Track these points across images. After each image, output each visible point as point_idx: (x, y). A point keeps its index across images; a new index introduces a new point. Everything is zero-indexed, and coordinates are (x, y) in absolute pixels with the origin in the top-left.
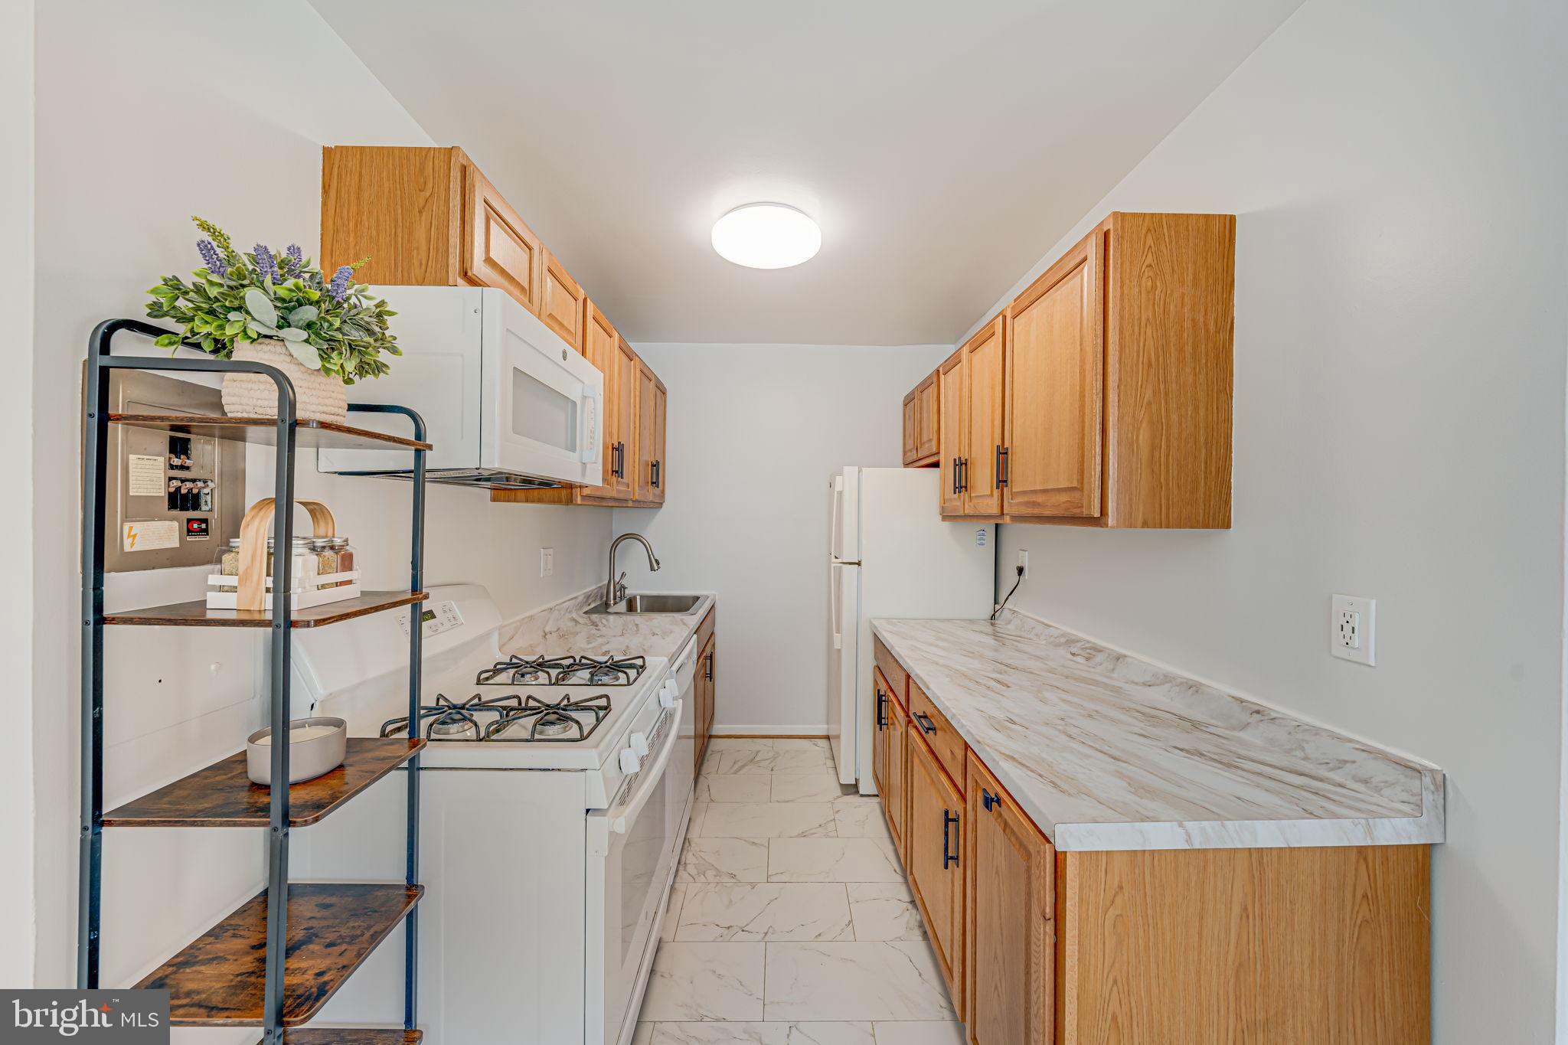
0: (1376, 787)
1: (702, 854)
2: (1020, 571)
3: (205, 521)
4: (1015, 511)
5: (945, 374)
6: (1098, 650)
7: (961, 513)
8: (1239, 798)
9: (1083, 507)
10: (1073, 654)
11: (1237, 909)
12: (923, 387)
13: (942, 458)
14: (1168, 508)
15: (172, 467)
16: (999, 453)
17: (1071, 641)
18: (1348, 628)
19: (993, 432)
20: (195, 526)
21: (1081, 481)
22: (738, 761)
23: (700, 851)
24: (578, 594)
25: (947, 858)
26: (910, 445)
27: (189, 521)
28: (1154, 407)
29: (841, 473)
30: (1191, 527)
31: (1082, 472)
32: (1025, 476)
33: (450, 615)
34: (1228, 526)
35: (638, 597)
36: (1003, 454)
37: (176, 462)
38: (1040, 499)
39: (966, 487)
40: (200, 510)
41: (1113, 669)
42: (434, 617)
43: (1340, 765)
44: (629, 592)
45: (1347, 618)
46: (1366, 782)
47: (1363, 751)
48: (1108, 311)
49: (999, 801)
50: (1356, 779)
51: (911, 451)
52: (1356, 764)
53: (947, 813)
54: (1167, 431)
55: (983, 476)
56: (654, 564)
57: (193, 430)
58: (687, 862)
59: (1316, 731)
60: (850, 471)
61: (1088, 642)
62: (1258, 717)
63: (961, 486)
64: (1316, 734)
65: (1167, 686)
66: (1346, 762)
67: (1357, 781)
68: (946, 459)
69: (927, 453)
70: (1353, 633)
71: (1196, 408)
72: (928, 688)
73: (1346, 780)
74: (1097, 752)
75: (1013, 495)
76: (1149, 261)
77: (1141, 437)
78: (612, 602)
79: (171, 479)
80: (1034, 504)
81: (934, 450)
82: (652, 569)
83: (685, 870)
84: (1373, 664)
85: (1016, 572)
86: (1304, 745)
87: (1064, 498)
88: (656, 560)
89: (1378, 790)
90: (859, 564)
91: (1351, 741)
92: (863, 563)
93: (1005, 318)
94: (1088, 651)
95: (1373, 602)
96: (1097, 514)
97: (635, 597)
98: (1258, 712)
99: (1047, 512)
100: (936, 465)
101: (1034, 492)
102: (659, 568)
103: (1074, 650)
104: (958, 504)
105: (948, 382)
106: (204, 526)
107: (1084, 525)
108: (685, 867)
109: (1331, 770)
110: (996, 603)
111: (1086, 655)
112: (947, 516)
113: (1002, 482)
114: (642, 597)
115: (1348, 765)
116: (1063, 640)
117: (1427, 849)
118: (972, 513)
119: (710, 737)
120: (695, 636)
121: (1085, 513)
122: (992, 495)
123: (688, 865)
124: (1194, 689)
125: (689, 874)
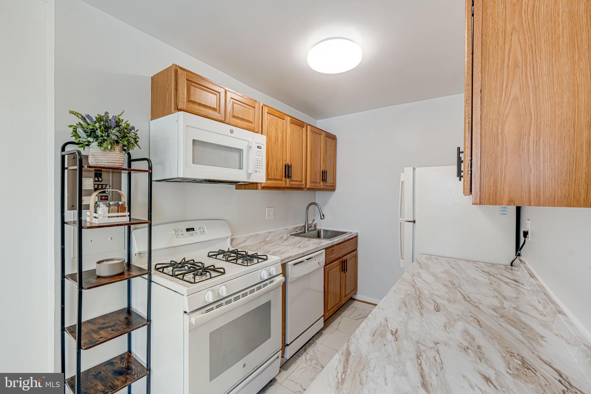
1: (316, 351)
3: (107, 196)
15: (95, 181)
20: (104, 198)
22: (361, 315)
23: (317, 350)
24: (291, 227)
27: (101, 196)
33: (202, 230)
37: (96, 179)
40: (106, 193)
42: (194, 230)
44: (318, 227)
57: (103, 171)
58: (309, 353)
79: (95, 184)
83: (305, 356)
88: (323, 214)
97: (320, 231)
106: (106, 198)
108: (306, 354)
114: (324, 230)
119: (355, 300)
120: (324, 250)
123: (308, 354)
125: (306, 358)
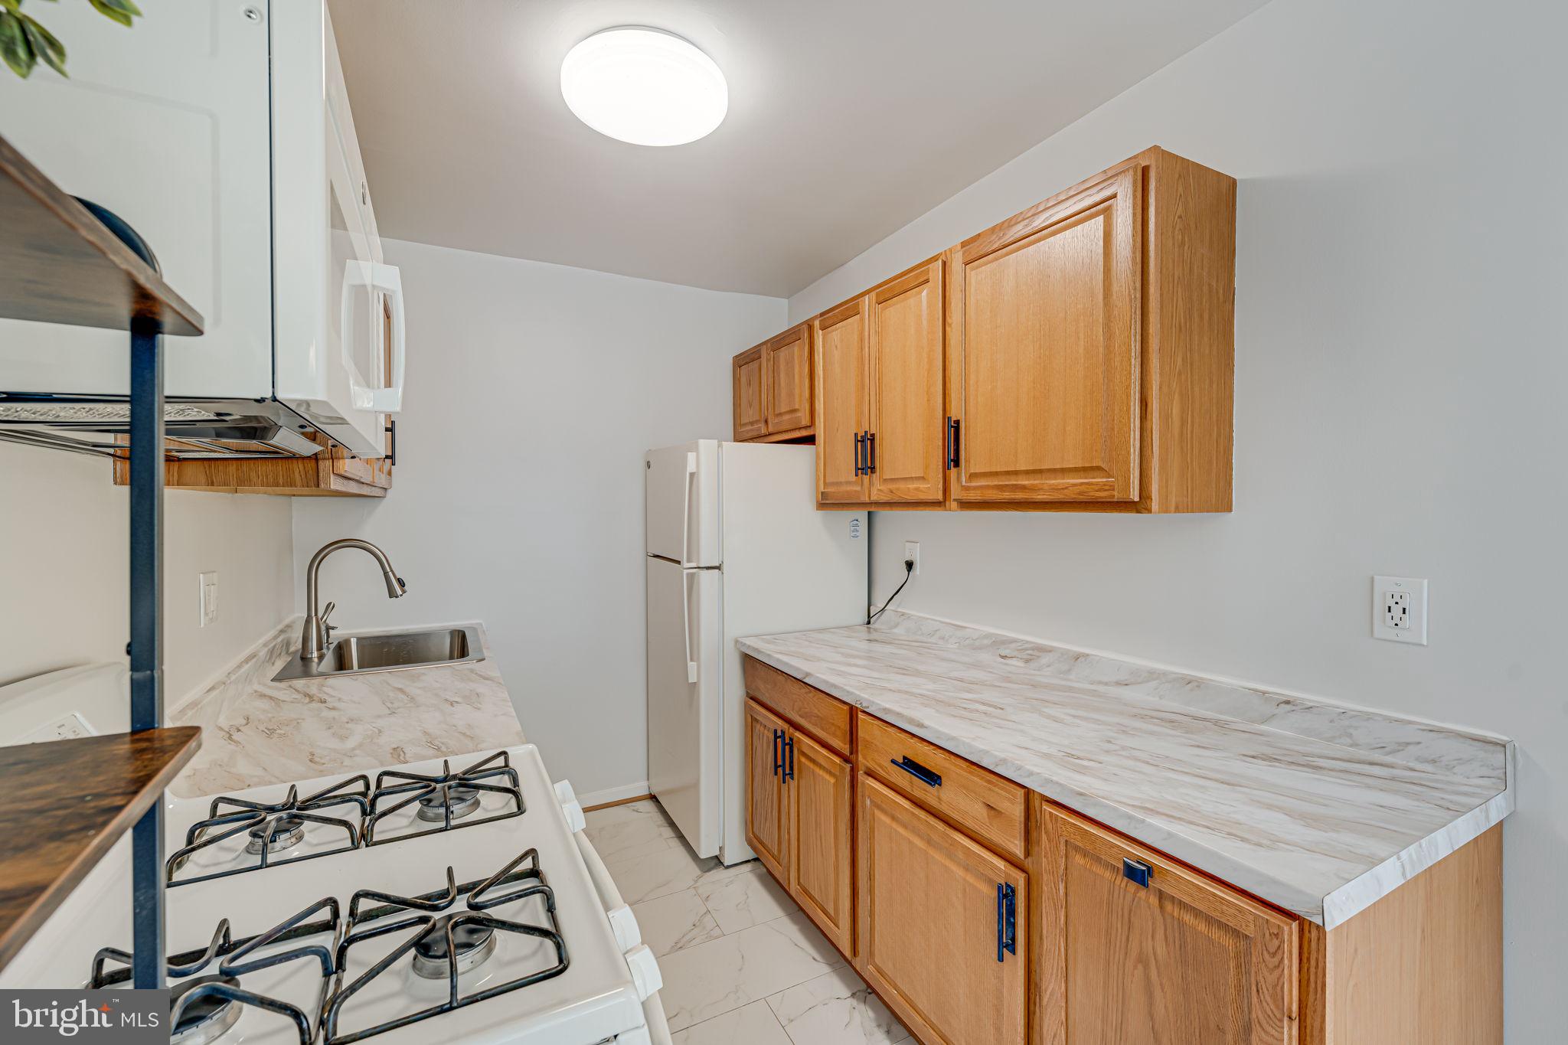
0: (1447, 765)
2: (911, 566)
5: (823, 328)
6: (1043, 650)
7: (865, 499)
8: (1381, 806)
9: (1114, 490)
10: (1003, 657)
12: (781, 343)
13: (820, 433)
14: (1192, 491)
16: (943, 428)
17: (999, 642)
18: (1397, 611)
19: (928, 403)
21: (1105, 459)
28: (1183, 377)
29: (695, 448)
30: (1208, 512)
31: (1105, 450)
35: (353, 641)
36: (951, 430)
38: (1025, 481)
39: (875, 469)
41: (1069, 670)
43: (1401, 748)
45: (1397, 598)
46: (1434, 761)
47: (1431, 731)
48: (1148, 263)
49: (1150, 870)
50: (1420, 759)
51: (753, 423)
52: (1421, 745)
54: (1192, 405)
55: (905, 455)
56: (395, 586)
59: (1369, 717)
60: (707, 446)
61: (1027, 642)
62: (1288, 707)
63: (865, 467)
64: (1368, 719)
65: (1154, 683)
66: (1408, 744)
67: (1422, 762)
68: (833, 431)
69: (788, 426)
70: (1404, 613)
71: (1211, 382)
73: (1408, 762)
74: (1197, 779)
75: (969, 478)
76: (1180, 210)
77: (1174, 411)
78: (315, 654)
80: (1013, 487)
81: (805, 421)
82: (392, 594)
84: (1425, 644)
85: (904, 566)
86: (1351, 731)
89: (1449, 768)
90: (718, 568)
91: (1410, 722)
92: (725, 568)
93: (948, 261)
94: (1030, 652)
95: (1426, 582)
96: (1135, 496)
98: (1287, 702)
99: (1037, 497)
100: (810, 440)
101: (1014, 473)
102: (404, 592)
103: (1004, 652)
104: (858, 488)
105: (832, 340)
107: (1104, 510)
109: (1390, 753)
110: (869, 607)
111: (1025, 657)
112: (832, 505)
113: (951, 461)
115: (1410, 747)
116: (985, 642)
118: (884, 499)
121: (1117, 496)
122: (928, 477)
124: (1194, 684)
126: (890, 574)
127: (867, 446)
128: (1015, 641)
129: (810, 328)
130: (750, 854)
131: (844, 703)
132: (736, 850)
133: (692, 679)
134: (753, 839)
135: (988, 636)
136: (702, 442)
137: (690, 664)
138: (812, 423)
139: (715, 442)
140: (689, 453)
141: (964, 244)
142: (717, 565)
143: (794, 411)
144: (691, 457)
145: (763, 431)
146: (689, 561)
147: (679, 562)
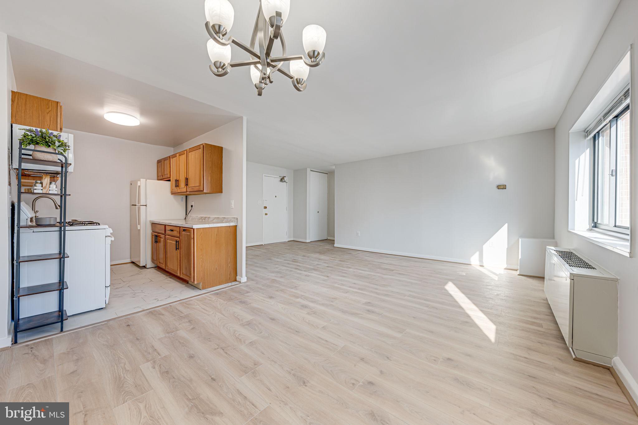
2: (192, 206)
4: (189, 191)
5: (172, 158)
6: (206, 217)
7: (177, 192)
9: (200, 189)
11: (216, 235)
12: (165, 159)
13: (171, 179)
16: (186, 179)
19: (185, 175)
21: (200, 185)
25: (176, 249)
26: (160, 174)
28: (211, 174)
29: (140, 180)
31: (200, 183)
32: (192, 184)
34: (222, 193)
36: (187, 179)
38: (194, 188)
39: (178, 186)
51: (160, 176)
53: (176, 241)
54: (213, 178)
55: (182, 184)
60: (143, 180)
63: (177, 186)
68: (173, 179)
69: (166, 177)
70: (232, 204)
71: (217, 175)
72: (171, 223)
75: (189, 187)
76: (210, 151)
77: (209, 178)
80: (193, 189)
81: (169, 177)
87: (198, 187)
90: (146, 206)
92: (147, 206)
93: (187, 151)
96: (202, 190)
99: (195, 190)
100: (169, 180)
101: (193, 187)
103: (202, 219)
104: (176, 190)
105: (173, 161)
110: (186, 215)
112: (173, 193)
113: (187, 185)
116: (200, 218)
117: (237, 226)
118: (180, 192)
122: (184, 188)
126: (189, 208)
127: (177, 181)
128: (203, 217)
129: (170, 157)
130: (153, 265)
131: (163, 225)
132: (149, 264)
133: (139, 228)
134: (153, 260)
135: (200, 217)
136: (141, 179)
137: (138, 225)
138: (170, 178)
139: (145, 180)
140: (138, 182)
141: (189, 149)
142: (145, 205)
143: (167, 174)
144: (139, 182)
145: (162, 178)
146: (138, 204)
147: (136, 205)
